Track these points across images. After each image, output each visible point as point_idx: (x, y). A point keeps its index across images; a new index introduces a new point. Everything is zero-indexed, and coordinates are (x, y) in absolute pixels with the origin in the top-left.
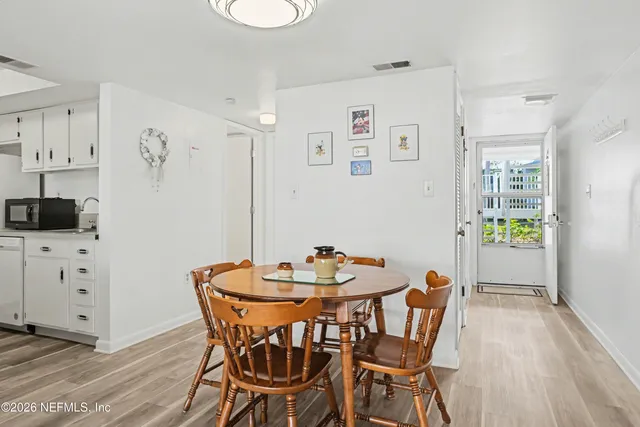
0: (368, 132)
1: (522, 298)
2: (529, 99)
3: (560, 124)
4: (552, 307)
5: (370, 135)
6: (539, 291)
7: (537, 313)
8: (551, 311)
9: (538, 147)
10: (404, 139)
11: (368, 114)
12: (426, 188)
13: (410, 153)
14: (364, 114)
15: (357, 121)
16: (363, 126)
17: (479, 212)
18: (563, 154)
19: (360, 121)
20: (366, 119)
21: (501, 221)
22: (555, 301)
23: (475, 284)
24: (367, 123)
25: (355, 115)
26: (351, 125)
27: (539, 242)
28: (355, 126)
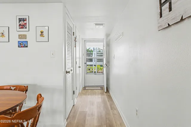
0: (26, 28)
1: (97, 91)
2: (96, 24)
3: (108, 35)
4: (105, 93)
5: (27, 29)
6: (102, 88)
7: (100, 96)
8: (104, 94)
9: (102, 43)
10: (42, 32)
11: (26, 20)
12: (52, 54)
13: (45, 39)
14: (24, 20)
15: (21, 23)
16: (23, 25)
17: (85, 63)
18: (108, 45)
19: (23, 23)
20: (25, 22)
21: (95, 65)
22: (106, 91)
23: (84, 87)
24: (26, 24)
25: (20, 20)
26: (18, 24)
27: (102, 73)
28: (20, 25)
